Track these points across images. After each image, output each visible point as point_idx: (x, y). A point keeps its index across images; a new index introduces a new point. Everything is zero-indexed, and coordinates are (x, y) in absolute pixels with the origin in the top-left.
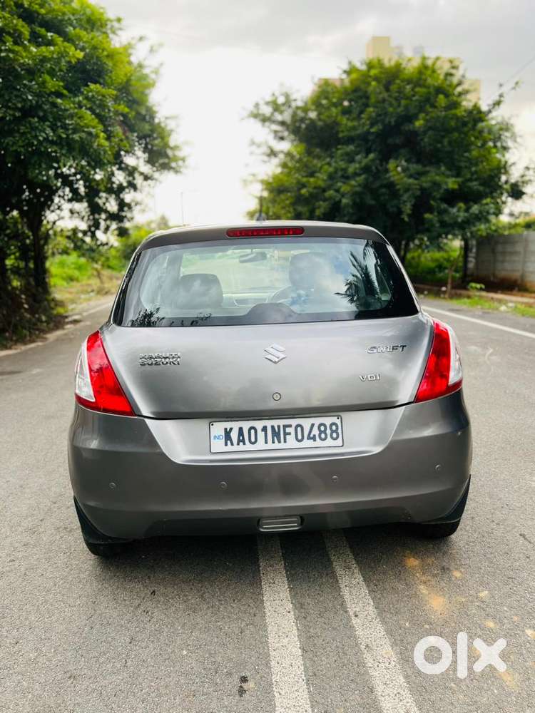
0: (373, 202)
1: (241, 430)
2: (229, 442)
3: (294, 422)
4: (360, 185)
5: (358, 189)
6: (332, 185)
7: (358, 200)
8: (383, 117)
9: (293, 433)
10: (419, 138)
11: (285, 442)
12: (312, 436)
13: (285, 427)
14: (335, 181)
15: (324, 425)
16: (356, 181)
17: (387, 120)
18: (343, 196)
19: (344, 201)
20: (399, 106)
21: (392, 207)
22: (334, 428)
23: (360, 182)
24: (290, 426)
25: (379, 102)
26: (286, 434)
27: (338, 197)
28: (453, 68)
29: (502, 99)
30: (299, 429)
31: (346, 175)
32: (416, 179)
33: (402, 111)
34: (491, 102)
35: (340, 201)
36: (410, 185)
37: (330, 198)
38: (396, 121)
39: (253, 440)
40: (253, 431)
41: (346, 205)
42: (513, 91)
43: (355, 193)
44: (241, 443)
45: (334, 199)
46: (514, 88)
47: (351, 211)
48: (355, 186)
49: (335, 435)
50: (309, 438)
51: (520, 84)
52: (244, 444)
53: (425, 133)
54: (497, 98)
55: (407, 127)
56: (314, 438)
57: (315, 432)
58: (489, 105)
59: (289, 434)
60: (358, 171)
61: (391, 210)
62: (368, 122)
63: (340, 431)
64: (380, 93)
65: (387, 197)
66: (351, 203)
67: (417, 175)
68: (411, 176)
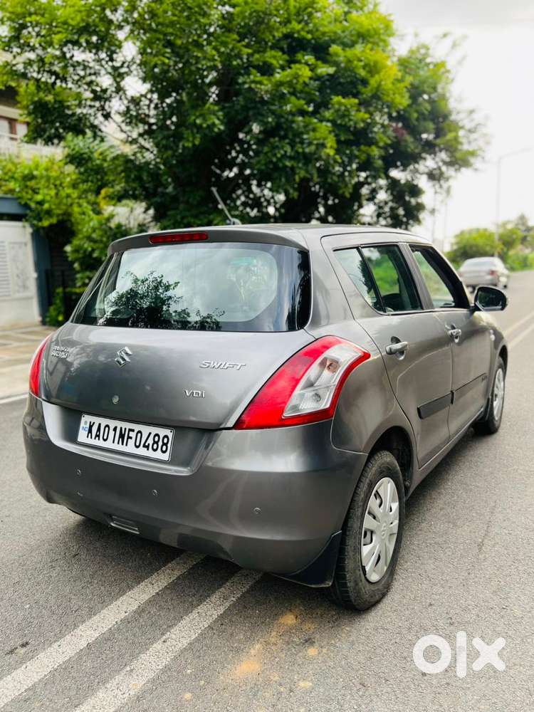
1: (100, 425)
2: (90, 435)
3: (137, 427)
9: (134, 438)
11: (126, 445)
12: (147, 444)
13: (130, 430)
15: (158, 435)
22: (166, 440)
24: (133, 431)
26: (129, 438)
30: (139, 435)
39: (105, 437)
40: (107, 429)
44: (97, 438)
49: (164, 448)
50: (144, 446)
52: (99, 439)
56: (148, 447)
57: (150, 441)
59: (131, 438)
63: (169, 445)
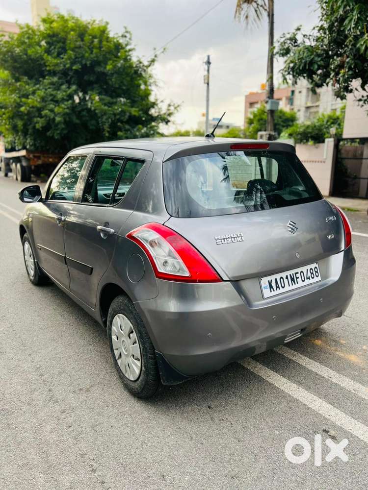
0: (78, 121)
1: (276, 280)
2: (272, 289)
3: (299, 270)
4: (68, 108)
5: (67, 111)
6: (45, 106)
7: (67, 119)
8: (80, 59)
9: (300, 277)
10: (108, 78)
11: (297, 283)
13: (296, 273)
14: (47, 103)
15: (311, 269)
16: (65, 105)
17: (84, 62)
18: (56, 115)
19: (58, 119)
20: (92, 53)
21: (92, 125)
22: (316, 270)
23: (69, 106)
24: (298, 273)
25: (76, 48)
27: (52, 116)
28: (127, 32)
29: (156, 59)
31: (55, 99)
32: (109, 107)
33: (95, 57)
34: (150, 59)
35: (54, 119)
36: (106, 110)
37: (46, 116)
38: (90, 64)
39: (283, 286)
40: (282, 280)
41: (59, 123)
42: (162, 54)
43: (65, 114)
44: (278, 289)
45: (49, 117)
46: (163, 52)
47: (63, 126)
48: (65, 109)
49: (317, 274)
50: (307, 278)
51: (166, 50)
52: (280, 289)
53: (112, 74)
54: (153, 57)
55: (99, 69)
56: (309, 278)
57: (309, 274)
58: (148, 62)
59: (298, 278)
60: (65, 98)
61: (91, 127)
62: (69, 62)
63: (318, 271)
64: (76, 41)
65: (87, 118)
66: (63, 121)
67: (110, 104)
68: (105, 105)
